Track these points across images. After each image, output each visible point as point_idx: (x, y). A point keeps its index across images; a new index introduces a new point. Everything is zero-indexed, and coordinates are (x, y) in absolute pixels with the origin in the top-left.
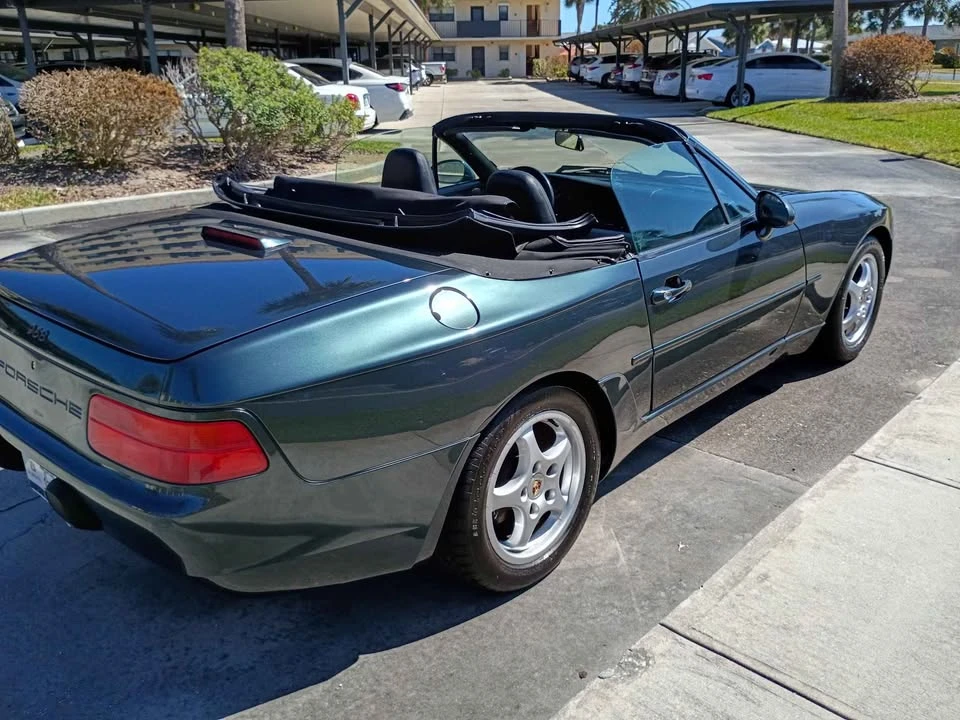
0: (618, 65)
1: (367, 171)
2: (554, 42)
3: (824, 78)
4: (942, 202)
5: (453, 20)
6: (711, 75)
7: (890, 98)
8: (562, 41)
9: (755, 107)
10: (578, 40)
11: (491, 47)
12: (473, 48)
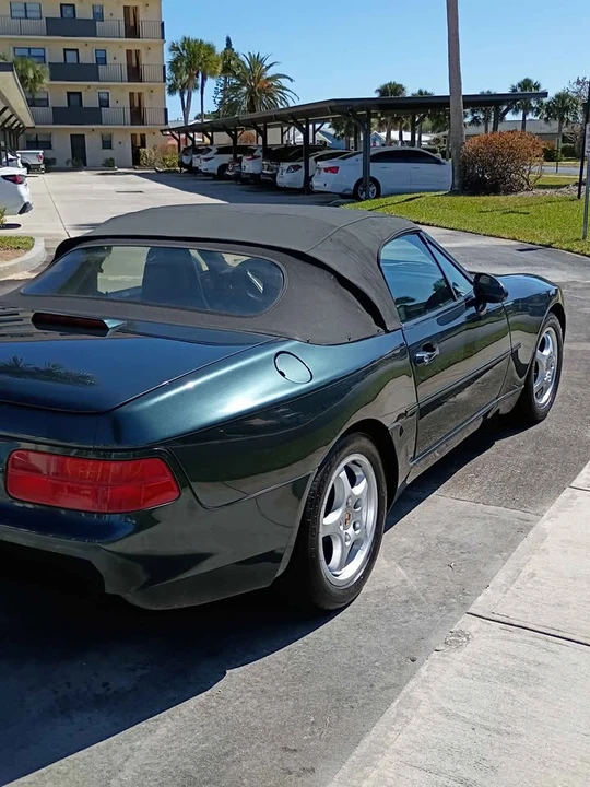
0: (235, 157)
1: (11, 267)
2: (162, 131)
3: (445, 172)
4: (579, 286)
5: (48, 105)
6: (337, 168)
7: (509, 191)
8: (170, 130)
9: (383, 200)
10: (187, 129)
11: (92, 135)
12: (71, 135)
